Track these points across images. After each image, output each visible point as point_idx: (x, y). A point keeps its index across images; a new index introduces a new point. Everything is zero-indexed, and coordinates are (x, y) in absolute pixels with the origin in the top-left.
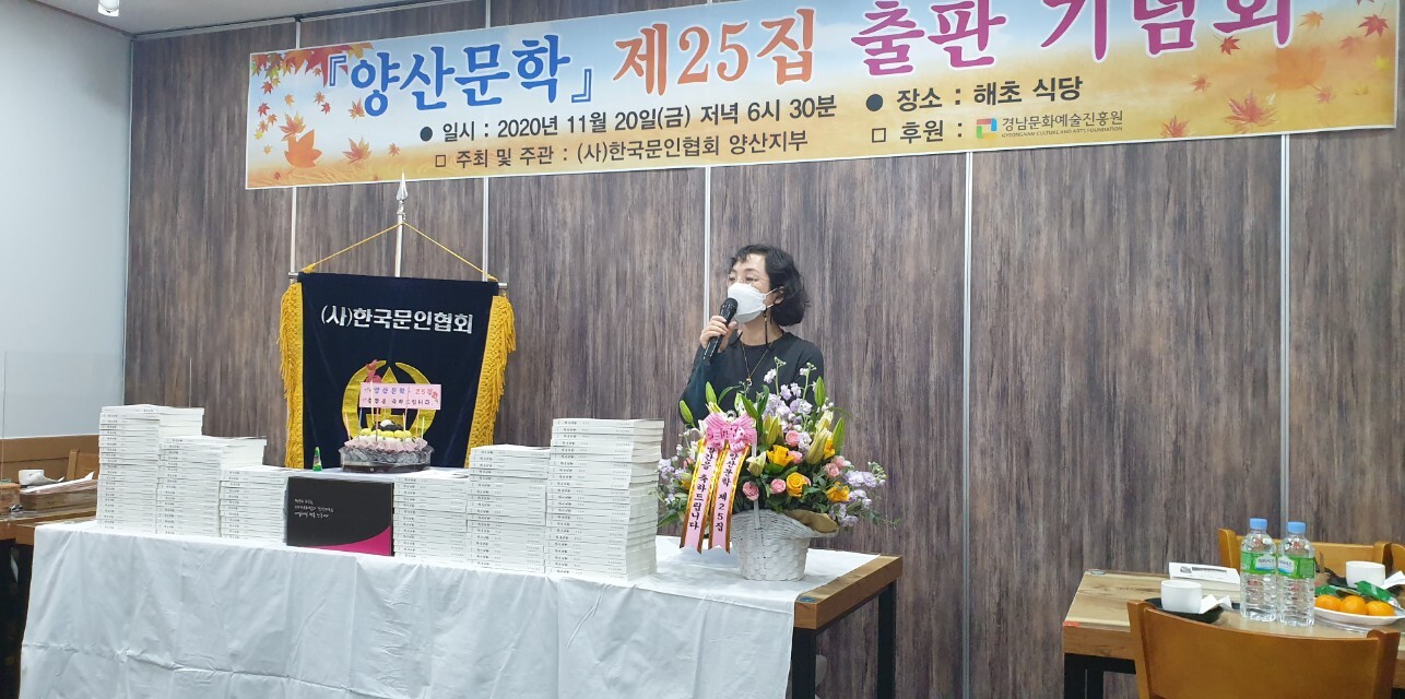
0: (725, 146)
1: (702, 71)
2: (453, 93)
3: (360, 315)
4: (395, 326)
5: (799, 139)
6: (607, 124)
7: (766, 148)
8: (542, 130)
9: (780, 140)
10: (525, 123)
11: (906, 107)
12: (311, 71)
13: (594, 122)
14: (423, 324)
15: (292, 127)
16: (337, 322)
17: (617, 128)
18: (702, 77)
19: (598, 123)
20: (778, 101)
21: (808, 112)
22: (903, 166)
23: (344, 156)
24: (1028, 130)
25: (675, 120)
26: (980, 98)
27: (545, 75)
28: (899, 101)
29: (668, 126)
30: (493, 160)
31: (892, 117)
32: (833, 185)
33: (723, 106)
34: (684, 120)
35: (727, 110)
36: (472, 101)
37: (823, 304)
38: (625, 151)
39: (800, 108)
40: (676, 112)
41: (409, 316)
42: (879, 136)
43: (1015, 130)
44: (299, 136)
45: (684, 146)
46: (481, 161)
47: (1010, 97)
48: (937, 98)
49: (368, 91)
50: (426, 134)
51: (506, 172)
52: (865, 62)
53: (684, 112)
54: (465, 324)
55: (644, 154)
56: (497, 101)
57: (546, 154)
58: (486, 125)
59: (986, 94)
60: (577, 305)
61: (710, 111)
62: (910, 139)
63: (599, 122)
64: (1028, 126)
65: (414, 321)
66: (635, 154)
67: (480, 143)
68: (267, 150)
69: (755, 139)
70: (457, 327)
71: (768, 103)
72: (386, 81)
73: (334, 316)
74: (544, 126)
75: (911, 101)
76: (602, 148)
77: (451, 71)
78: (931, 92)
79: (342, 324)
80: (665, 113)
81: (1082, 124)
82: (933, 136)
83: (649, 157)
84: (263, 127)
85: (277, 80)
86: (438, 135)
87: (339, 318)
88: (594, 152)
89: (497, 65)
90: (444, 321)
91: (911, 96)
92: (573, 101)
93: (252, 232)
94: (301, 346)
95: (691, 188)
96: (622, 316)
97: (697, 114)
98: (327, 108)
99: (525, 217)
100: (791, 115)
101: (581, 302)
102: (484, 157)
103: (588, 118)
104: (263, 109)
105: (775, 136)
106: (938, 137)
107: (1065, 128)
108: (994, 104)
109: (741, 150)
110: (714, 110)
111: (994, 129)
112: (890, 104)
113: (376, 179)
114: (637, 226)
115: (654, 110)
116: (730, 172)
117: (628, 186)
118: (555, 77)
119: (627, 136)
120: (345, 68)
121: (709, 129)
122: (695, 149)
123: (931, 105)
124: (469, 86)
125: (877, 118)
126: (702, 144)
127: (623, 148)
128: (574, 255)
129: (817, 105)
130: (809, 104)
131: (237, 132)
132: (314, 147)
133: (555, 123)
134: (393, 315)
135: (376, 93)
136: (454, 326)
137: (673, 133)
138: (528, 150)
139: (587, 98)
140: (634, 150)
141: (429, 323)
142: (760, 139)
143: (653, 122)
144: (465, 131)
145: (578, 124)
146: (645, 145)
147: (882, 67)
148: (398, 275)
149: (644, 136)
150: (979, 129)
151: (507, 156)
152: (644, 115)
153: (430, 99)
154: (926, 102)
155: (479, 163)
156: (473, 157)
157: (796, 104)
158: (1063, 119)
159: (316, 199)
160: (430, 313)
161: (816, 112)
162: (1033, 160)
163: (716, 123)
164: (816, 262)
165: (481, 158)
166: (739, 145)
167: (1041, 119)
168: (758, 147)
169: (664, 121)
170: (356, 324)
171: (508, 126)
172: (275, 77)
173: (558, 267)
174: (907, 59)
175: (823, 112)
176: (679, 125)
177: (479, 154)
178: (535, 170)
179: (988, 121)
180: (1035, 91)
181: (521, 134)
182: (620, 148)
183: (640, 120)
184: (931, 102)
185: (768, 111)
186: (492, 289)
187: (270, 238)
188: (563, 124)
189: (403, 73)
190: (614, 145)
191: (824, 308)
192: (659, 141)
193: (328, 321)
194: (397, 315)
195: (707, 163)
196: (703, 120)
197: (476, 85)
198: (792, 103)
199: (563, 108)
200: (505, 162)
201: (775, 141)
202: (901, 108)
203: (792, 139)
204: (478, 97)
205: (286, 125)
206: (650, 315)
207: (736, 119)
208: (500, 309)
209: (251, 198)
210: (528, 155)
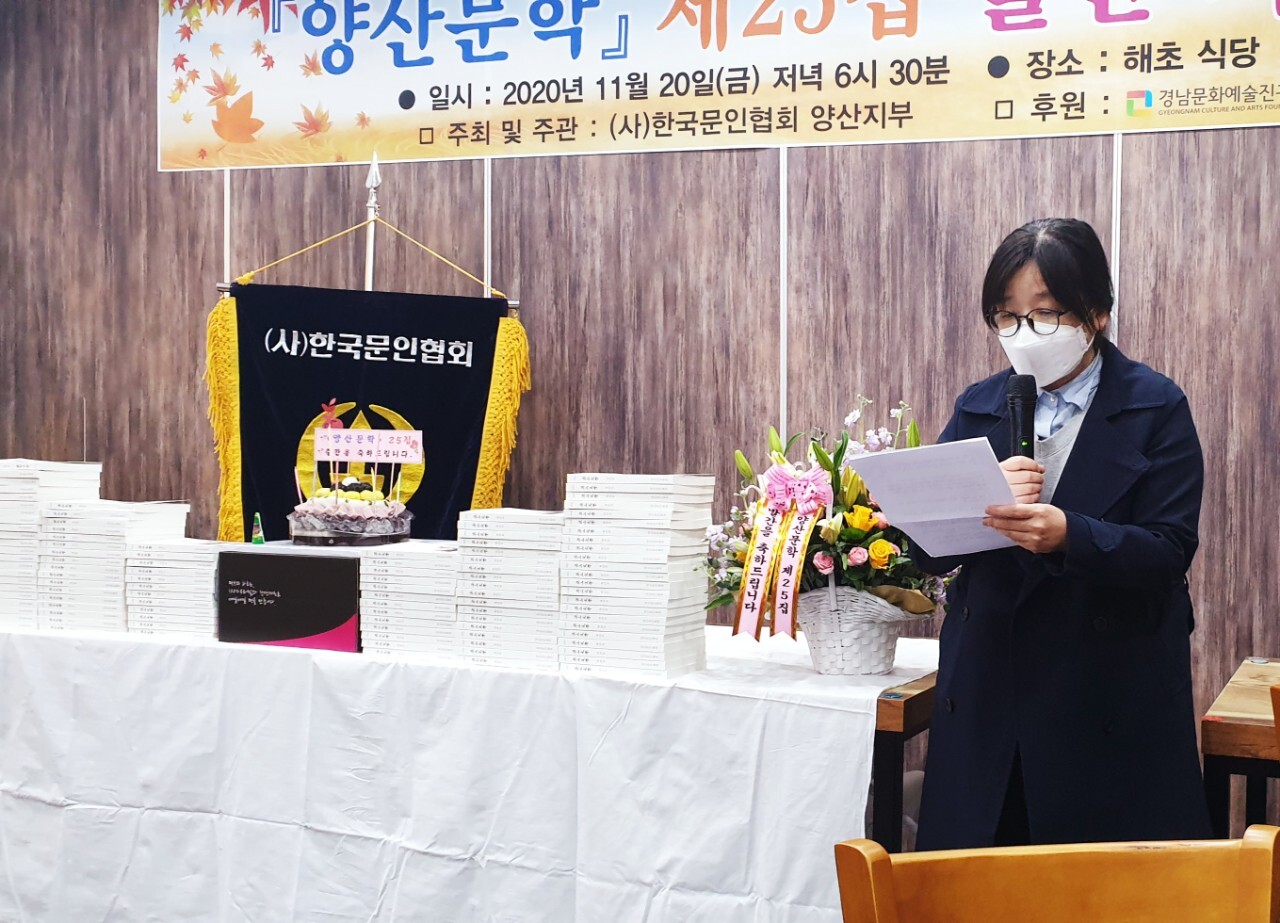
0: (806, 120)
1: (774, 19)
2: (443, 46)
3: (318, 341)
4: (368, 356)
5: (902, 113)
6: (649, 89)
7: (860, 123)
8: (563, 96)
9: (878, 113)
10: (539, 86)
11: (1037, 74)
12: (245, 11)
13: (632, 85)
14: (406, 354)
15: (222, 88)
16: (287, 350)
17: (662, 94)
18: (774, 29)
19: (636, 87)
20: (874, 62)
21: (914, 77)
22: (1036, 150)
23: (295, 129)
24: (1191, 106)
25: (740, 83)
26: (1131, 63)
27: (566, 22)
28: (1030, 65)
29: (730, 92)
30: (498, 136)
31: (1020, 85)
32: (946, 173)
33: (802, 67)
34: (751, 84)
35: (808, 72)
36: (468, 57)
37: (934, 329)
38: (673, 124)
39: (903, 72)
40: (740, 74)
41: (387, 343)
42: (1004, 110)
43: (1175, 106)
44: (231, 100)
45: (752, 119)
46: (481, 137)
47: (1169, 62)
48: (1079, 63)
49: (327, 41)
50: (407, 100)
51: (515, 151)
52: (987, 13)
53: (751, 73)
54: (462, 354)
55: (699, 129)
56: (501, 56)
57: (569, 126)
58: (488, 89)
59: (1139, 58)
60: (611, 329)
61: (786, 73)
62: (1044, 115)
63: (638, 87)
64: (1191, 101)
65: (393, 350)
66: (686, 129)
67: (479, 113)
68: (187, 119)
69: (844, 111)
70: (452, 358)
71: (861, 64)
72: (351, 27)
73: (282, 343)
74: (565, 91)
75: (1045, 66)
76: (642, 120)
77: (440, 15)
78: (1070, 55)
79: (294, 353)
80: (726, 74)
81: (1259, 99)
82: (1072, 112)
83: (705, 133)
84: (181, 86)
85: (198, 23)
86: (423, 101)
87: (289, 346)
88: (632, 125)
89: (501, 7)
90: (433, 351)
91: (1044, 59)
92: (604, 57)
93: (168, 230)
94: (237, 383)
95: (760, 176)
96: (671, 343)
97: (769, 77)
98: (269, 62)
99: (540, 211)
100: (892, 80)
101: (616, 325)
102: (484, 130)
103: (624, 80)
104: (180, 62)
105: (871, 108)
106: (1079, 113)
107: (1237, 104)
108: (1149, 71)
109: (827, 126)
110: (790, 72)
111: (1149, 104)
112: (1018, 69)
113: (339, 159)
114: (690, 224)
115: (712, 71)
116: (812, 154)
117: (678, 171)
118: (578, 25)
119: (675, 105)
120: (294, 8)
121: (783, 98)
122: (765, 122)
123: (1070, 71)
124: (464, 35)
125: (1002, 87)
126: (775, 117)
127: (671, 120)
128: (606, 262)
129: (924, 68)
130: (914, 66)
131: (143, 92)
132: (254, 116)
133: (580, 86)
134: (364, 341)
135: (338, 44)
136: (447, 356)
137: (738, 102)
138: (544, 122)
139: (622, 53)
140: (686, 123)
141: (414, 352)
142: (851, 110)
143: (711, 87)
144: (459, 96)
145: (610, 88)
146: (699, 117)
147: (1009, 20)
148: (369, 287)
149: (699, 105)
150: (1130, 105)
151: (515, 130)
152: (699, 77)
153: (412, 52)
154: (1064, 68)
155: (478, 139)
156: (470, 131)
157: (897, 66)
158: (1235, 92)
159: (258, 186)
160: (414, 340)
161: (924, 77)
162: (1197, 144)
163: (794, 89)
164: (926, 275)
165: (481, 132)
166: (823, 117)
167: (1207, 93)
168: (849, 122)
169: (724, 85)
170: (314, 353)
171: (517, 89)
172: (195, 18)
173: (585, 278)
174: (1040, 11)
175: (933, 78)
176: (745, 91)
177: (478, 128)
178: (553, 148)
179: (1141, 94)
180: (1201, 55)
181: (535, 101)
182: (666, 121)
183: (693, 84)
184: (1070, 67)
185: (861, 74)
186: (499, 307)
187: (194, 238)
188: (590, 89)
189: (375, 17)
190: (659, 116)
191: (935, 334)
192: (718, 112)
193: (274, 349)
194: (369, 341)
195: (780, 140)
196: (776, 86)
197: (473, 35)
198: (892, 65)
199: (590, 67)
200: (513, 138)
201: (871, 115)
202: (1033, 75)
203: (893, 112)
204: (477, 51)
205: (212, 84)
206: (708, 342)
207: (819, 85)
208: (509, 334)
209: (165, 185)
210: (544, 129)
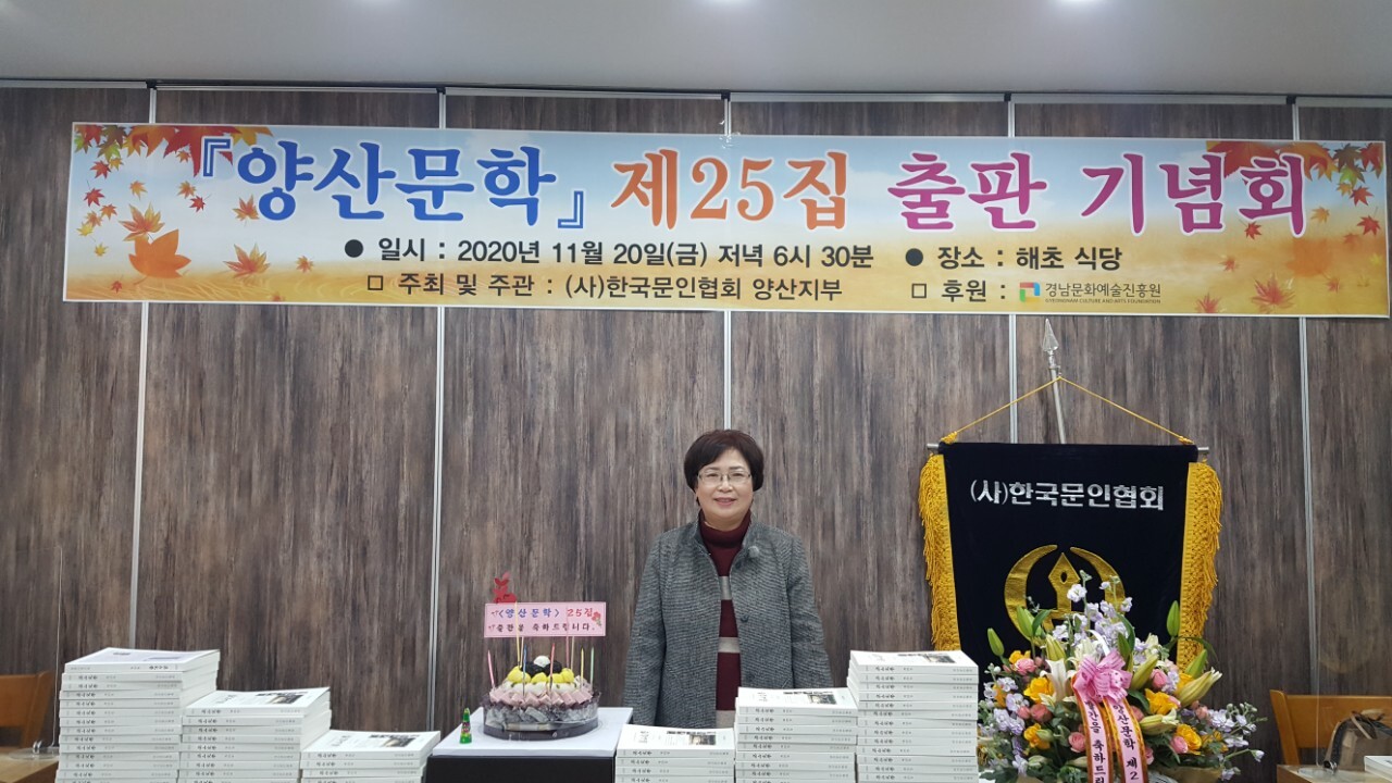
0: (748, 290)
1: (720, 206)
2: (393, 201)
5: (832, 289)
6: (604, 255)
7: (796, 295)
8: (519, 256)
9: (811, 288)
10: (495, 247)
11: (947, 264)
12: (173, 154)
13: (588, 252)
15: (142, 224)
17: (616, 261)
18: (720, 214)
19: (592, 254)
20: (808, 247)
21: (843, 261)
22: (945, 324)
24: (1071, 296)
25: (689, 256)
26: (1023, 261)
27: (523, 192)
28: (940, 257)
29: (681, 263)
30: (452, 288)
31: (931, 271)
32: (870, 339)
33: (744, 246)
34: (699, 258)
35: (750, 251)
36: (420, 213)
37: (862, 464)
38: (627, 287)
39: (833, 256)
42: (919, 291)
43: (1059, 296)
44: (153, 236)
45: (700, 287)
46: (435, 287)
47: (1052, 262)
48: (980, 258)
49: (265, 188)
50: (354, 248)
51: (469, 302)
52: (903, 214)
53: (699, 249)
55: (651, 293)
57: (524, 284)
58: (442, 245)
59: (1029, 258)
61: (730, 251)
62: (952, 297)
63: (594, 254)
64: (1071, 293)
66: (639, 292)
67: (432, 266)
69: (782, 285)
72: (292, 178)
74: (521, 252)
75: (953, 259)
76: (597, 282)
77: (390, 175)
78: (973, 252)
80: (675, 249)
81: (1123, 295)
82: (976, 296)
83: (656, 296)
86: (372, 251)
88: (587, 285)
89: (456, 174)
91: (952, 253)
92: (560, 226)
95: (707, 333)
96: (622, 474)
97: (715, 253)
98: (199, 204)
99: (495, 356)
100: (823, 262)
101: (569, 459)
102: (438, 281)
103: (579, 247)
105: (806, 283)
106: (981, 297)
107: (1106, 298)
108: (1036, 268)
109: (766, 296)
110: (734, 250)
111: (1038, 293)
112: (931, 260)
113: (276, 299)
114: (642, 373)
115: (662, 245)
116: (752, 319)
117: (630, 327)
118: (536, 196)
119: (628, 271)
120: (229, 155)
121: (727, 271)
122: (712, 290)
123: (973, 264)
124: (416, 195)
125: (917, 273)
126: (720, 287)
127: (624, 284)
128: (560, 403)
129: (852, 254)
130: (843, 252)
132: (179, 252)
133: (537, 249)
135: (277, 192)
137: (687, 272)
138: (500, 278)
139: (578, 223)
140: (639, 287)
142: (788, 284)
143: (662, 258)
144: (410, 249)
145: (566, 253)
146: (651, 282)
147: (921, 221)
149: (652, 273)
150: (1022, 292)
151: (470, 283)
152: (650, 249)
153: (359, 205)
154: (968, 261)
155: (432, 289)
156: (423, 281)
157: (828, 252)
158: (1105, 288)
159: (180, 319)
161: (851, 262)
162: (1076, 326)
163: (737, 265)
164: (853, 420)
165: (434, 283)
166: (763, 288)
167: (1083, 287)
168: (786, 294)
169: (675, 257)
171: (472, 247)
172: (113, 157)
173: (540, 417)
174: (947, 216)
175: (859, 262)
176: (693, 263)
177: (431, 279)
178: (508, 301)
179: (1031, 285)
180: (1077, 258)
181: (491, 259)
182: (620, 284)
183: (645, 255)
184: (973, 261)
185: (796, 256)
188: (547, 252)
189: (319, 171)
190: (613, 280)
192: (669, 279)
195: (726, 307)
196: (721, 260)
197: (427, 196)
198: (824, 250)
199: (546, 232)
200: (467, 290)
201: (806, 289)
202: (943, 265)
203: (825, 288)
204: (430, 209)
205: (131, 220)
207: (760, 262)
209: (72, 315)
210: (499, 284)
